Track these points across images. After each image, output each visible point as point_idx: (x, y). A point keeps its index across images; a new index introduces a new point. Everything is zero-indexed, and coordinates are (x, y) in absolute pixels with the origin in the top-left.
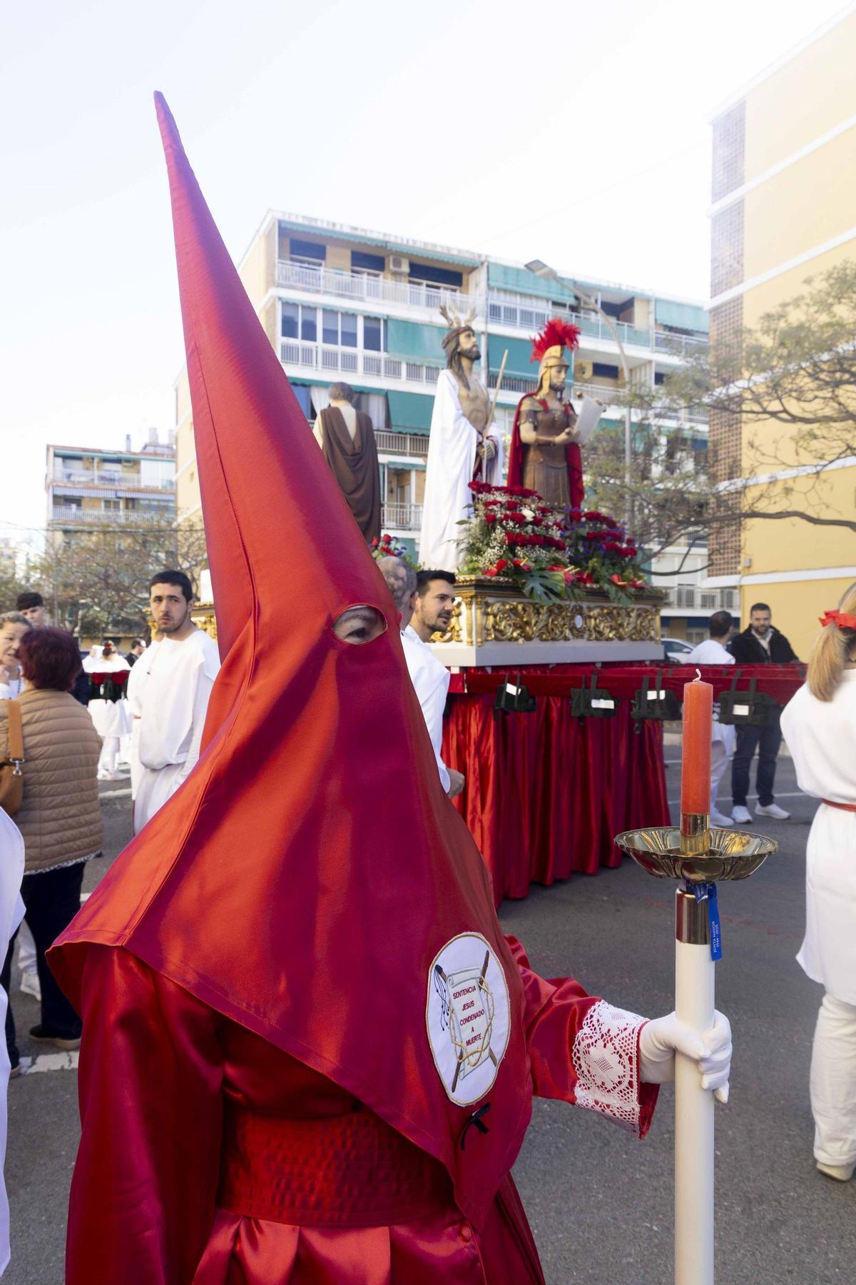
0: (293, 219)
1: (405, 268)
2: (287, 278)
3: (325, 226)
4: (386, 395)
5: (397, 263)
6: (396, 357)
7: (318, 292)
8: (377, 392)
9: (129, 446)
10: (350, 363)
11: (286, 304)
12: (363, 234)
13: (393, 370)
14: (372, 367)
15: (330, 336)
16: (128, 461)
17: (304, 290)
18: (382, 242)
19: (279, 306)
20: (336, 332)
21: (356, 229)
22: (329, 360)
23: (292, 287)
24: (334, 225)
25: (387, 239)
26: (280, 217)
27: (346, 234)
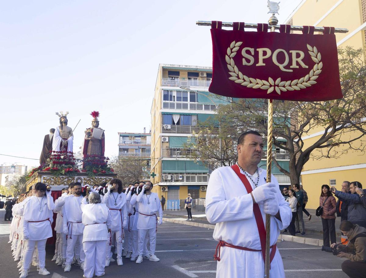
0: (167, 66)
1: (205, 75)
2: (165, 83)
3: (177, 66)
4: (197, 115)
5: (202, 74)
6: (200, 103)
7: (175, 86)
8: (194, 114)
9: (145, 131)
10: (185, 107)
11: (165, 91)
12: (189, 67)
13: (200, 107)
14: (192, 107)
15: (179, 99)
16: (143, 136)
17: (171, 86)
18: (196, 69)
19: (163, 91)
20: (181, 97)
21: (187, 66)
22: (179, 106)
23: (167, 86)
24: (180, 66)
25: (197, 68)
26: (163, 66)
27: (184, 68)
